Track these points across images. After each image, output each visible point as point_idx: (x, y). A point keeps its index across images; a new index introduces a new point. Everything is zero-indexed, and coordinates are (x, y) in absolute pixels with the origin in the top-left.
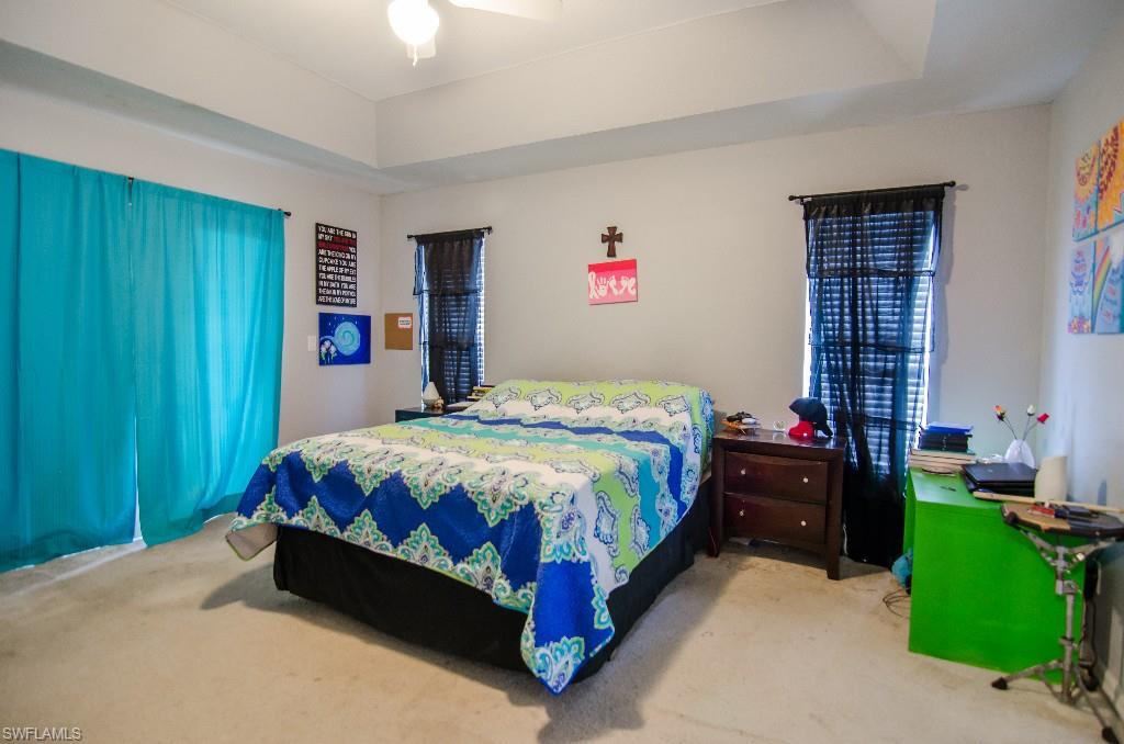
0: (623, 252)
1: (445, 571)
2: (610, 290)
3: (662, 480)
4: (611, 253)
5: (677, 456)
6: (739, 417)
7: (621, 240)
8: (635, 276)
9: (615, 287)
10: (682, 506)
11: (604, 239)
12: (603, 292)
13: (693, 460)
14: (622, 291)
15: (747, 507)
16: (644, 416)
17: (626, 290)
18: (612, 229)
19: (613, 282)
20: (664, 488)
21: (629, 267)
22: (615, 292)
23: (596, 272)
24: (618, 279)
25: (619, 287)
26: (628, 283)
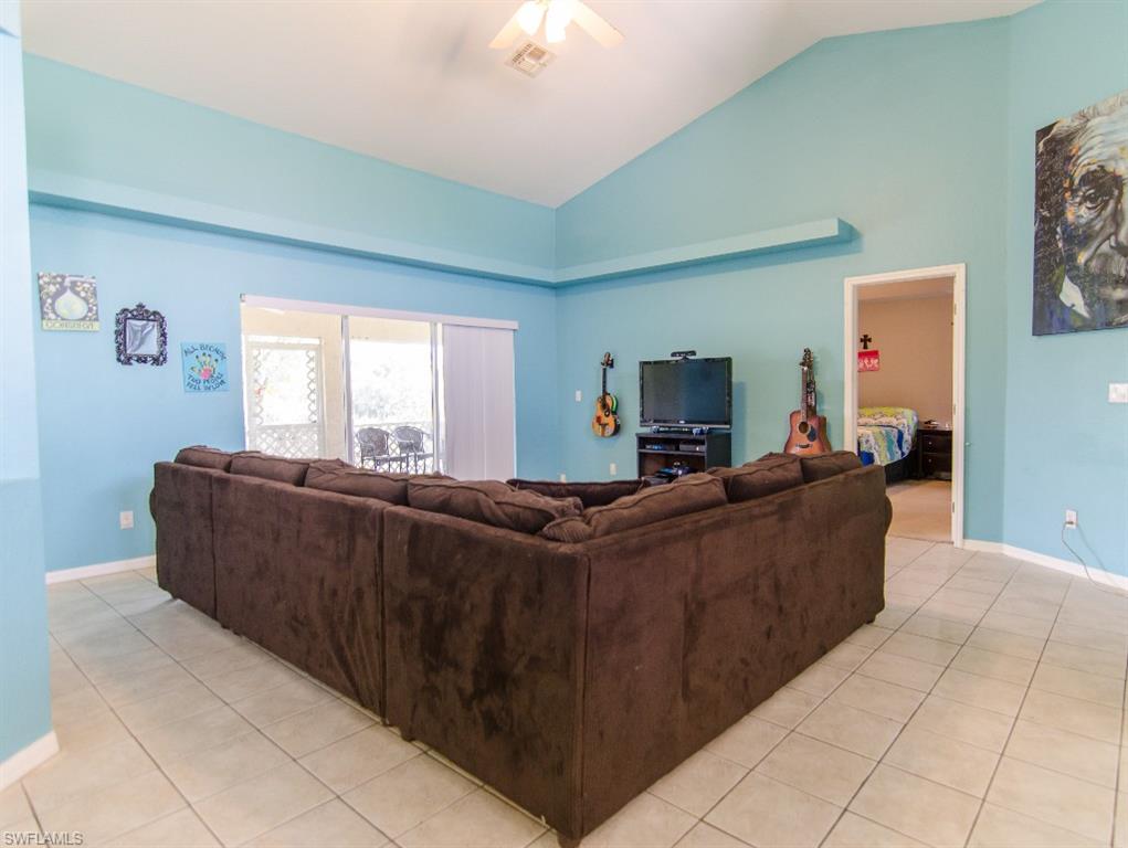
0: (871, 347)
2: (865, 365)
3: (895, 440)
4: (865, 347)
5: (901, 435)
6: (930, 422)
7: (870, 341)
8: (878, 358)
10: (903, 454)
11: (862, 340)
12: (861, 365)
13: (907, 437)
15: (932, 458)
16: (884, 420)
17: (873, 365)
18: (866, 336)
19: (866, 361)
20: (896, 444)
21: (874, 354)
22: (868, 365)
23: (858, 356)
24: (870, 359)
25: (869, 363)
26: (874, 362)
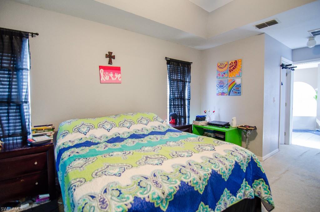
0: (115, 64)
1: (234, 202)
2: (110, 78)
4: (110, 62)
7: (114, 58)
8: (120, 73)
9: (113, 77)
11: (107, 56)
12: (107, 78)
14: (115, 79)
17: (117, 78)
18: (110, 53)
19: (111, 75)
21: (118, 69)
22: (113, 79)
23: (104, 69)
24: (114, 74)
25: (114, 77)
26: (117, 76)
